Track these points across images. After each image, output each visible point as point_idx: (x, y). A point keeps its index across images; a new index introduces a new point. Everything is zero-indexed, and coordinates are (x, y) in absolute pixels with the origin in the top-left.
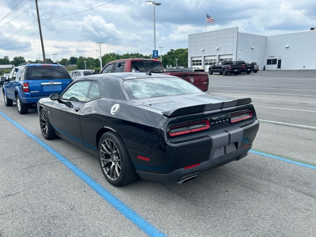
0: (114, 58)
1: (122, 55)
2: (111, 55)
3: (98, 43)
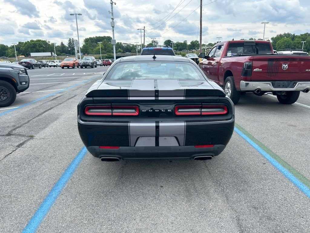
0: (288, 38)
1: (299, 35)
2: (285, 36)
3: (263, 23)
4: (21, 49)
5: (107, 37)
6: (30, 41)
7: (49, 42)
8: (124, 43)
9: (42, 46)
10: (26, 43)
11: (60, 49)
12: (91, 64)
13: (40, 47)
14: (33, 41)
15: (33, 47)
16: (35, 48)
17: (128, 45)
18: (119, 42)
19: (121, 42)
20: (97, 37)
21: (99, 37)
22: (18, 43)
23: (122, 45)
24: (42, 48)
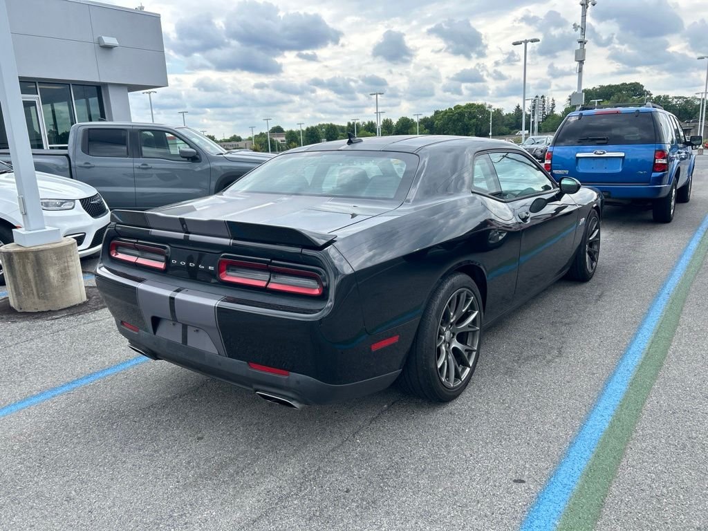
4: (435, 126)
5: (631, 84)
6: (455, 108)
7: (490, 107)
8: (676, 98)
9: (474, 117)
10: (446, 112)
11: (511, 120)
12: (540, 152)
13: (470, 119)
14: (459, 108)
15: (458, 119)
16: (461, 122)
17: (687, 102)
18: (662, 95)
19: (666, 94)
20: (602, 87)
21: (609, 86)
22: (432, 114)
23: (669, 102)
24: (474, 120)
